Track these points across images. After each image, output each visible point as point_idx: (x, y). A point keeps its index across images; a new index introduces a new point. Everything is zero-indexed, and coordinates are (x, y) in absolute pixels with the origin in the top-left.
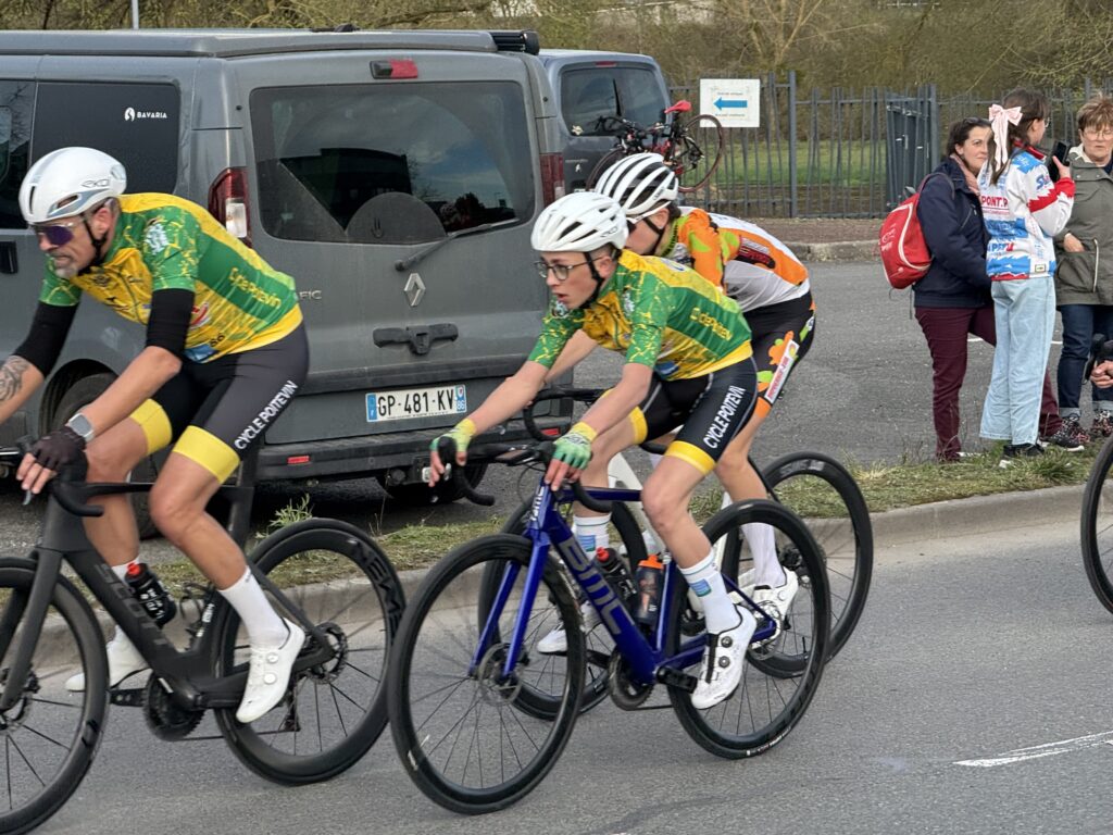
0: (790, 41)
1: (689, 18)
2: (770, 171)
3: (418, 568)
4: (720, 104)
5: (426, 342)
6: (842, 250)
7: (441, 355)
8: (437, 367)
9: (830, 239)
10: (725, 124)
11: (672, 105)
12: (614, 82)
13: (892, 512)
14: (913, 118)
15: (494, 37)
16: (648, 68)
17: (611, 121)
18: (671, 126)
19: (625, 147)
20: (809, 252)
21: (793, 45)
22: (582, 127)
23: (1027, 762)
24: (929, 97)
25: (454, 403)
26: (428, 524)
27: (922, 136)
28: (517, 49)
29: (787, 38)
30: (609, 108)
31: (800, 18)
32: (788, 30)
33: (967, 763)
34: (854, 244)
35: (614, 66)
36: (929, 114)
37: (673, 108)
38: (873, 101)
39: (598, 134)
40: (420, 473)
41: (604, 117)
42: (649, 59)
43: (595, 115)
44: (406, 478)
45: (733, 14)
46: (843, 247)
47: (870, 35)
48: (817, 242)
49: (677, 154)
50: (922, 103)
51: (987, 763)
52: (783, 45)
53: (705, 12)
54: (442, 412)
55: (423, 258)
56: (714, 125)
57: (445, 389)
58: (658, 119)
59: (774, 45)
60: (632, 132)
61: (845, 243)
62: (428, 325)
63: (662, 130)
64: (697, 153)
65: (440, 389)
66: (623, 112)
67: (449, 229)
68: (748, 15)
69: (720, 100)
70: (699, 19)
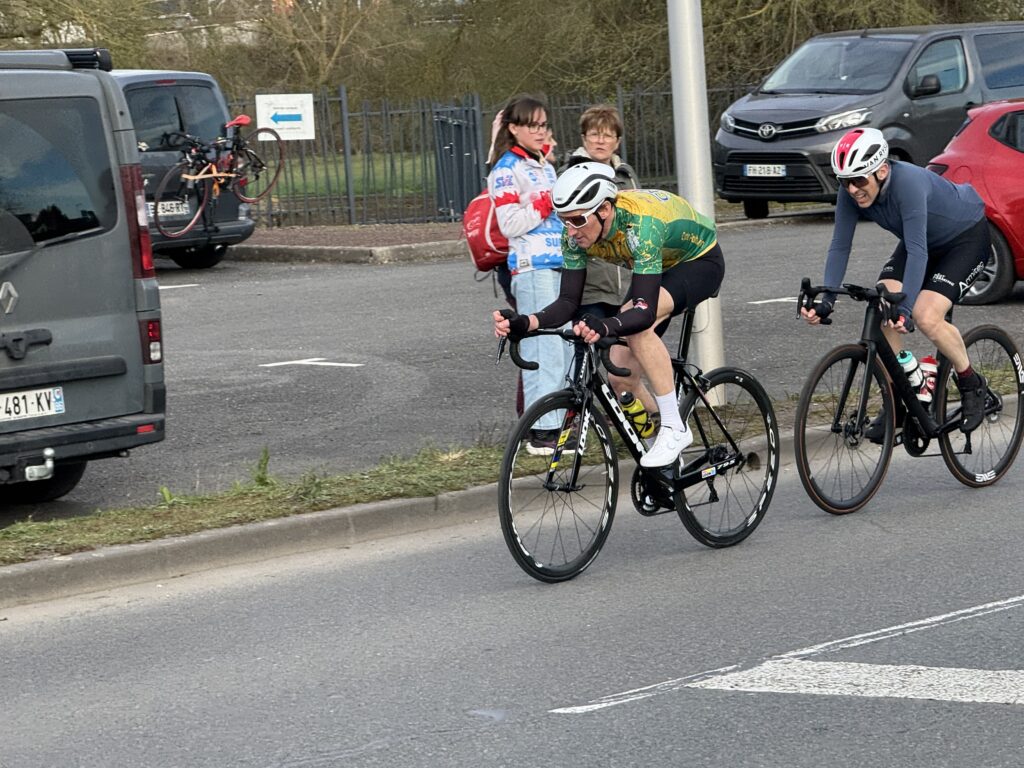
0: (333, 59)
1: (235, 40)
2: (328, 183)
3: (30, 560)
4: (276, 118)
5: (22, 346)
6: (402, 253)
7: (37, 359)
8: (35, 371)
9: (390, 242)
10: (284, 137)
11: (232, 120)
12: (176, 99)
13: (472, 489)
14: (459, 126)
15: (68, 55)
16: (208, 85)
17: (175, 136)
18: (233, 140)
19: (190, 160)
20: (371, 255)
21: (337, 63)
22: (147, 143)
23: (616, 707)
24: (473, 105)
25: (52, 404)
26: (35, 520)
27: (469, 143)
28: (91, 66)
29: (329, 56)
30: (171, 123)
31: (341, 37)
32: (331, 49)
33: (561, 711)
34: (413, 246)
35: (175, 83)
36: (474, 121)
37: (234, 122)
38: (421, 111)
39: (163, 149)
40: (24, 473)
41: (168, 133)
42: (207, 76)
43: (159, 131)
44: (11, 478)
45: (277, 34)
46: (403, 249)
47: (410, 52)
48: (377, 245)
49: (240, 166)
50: (467, 111)
51: (579, 710)
52: (326, 64)
53: (250, 33)
54: (40, 414)
55: (14, 267)
56: (274, 138)
57: (43, 391)
58: (220, 133)
59: (318, 63)
60: (194, 146)
61: (405, 246)
62: (23, 330)
63: (224, 144)
64: (259, 164)
65: (38, 392)
66: (186, 128)
67: (37, 238)
68: (292, 36)
69: (276, 114)
70: (244, 41)
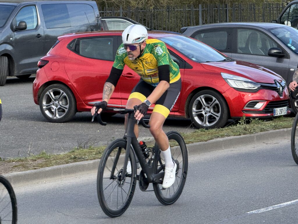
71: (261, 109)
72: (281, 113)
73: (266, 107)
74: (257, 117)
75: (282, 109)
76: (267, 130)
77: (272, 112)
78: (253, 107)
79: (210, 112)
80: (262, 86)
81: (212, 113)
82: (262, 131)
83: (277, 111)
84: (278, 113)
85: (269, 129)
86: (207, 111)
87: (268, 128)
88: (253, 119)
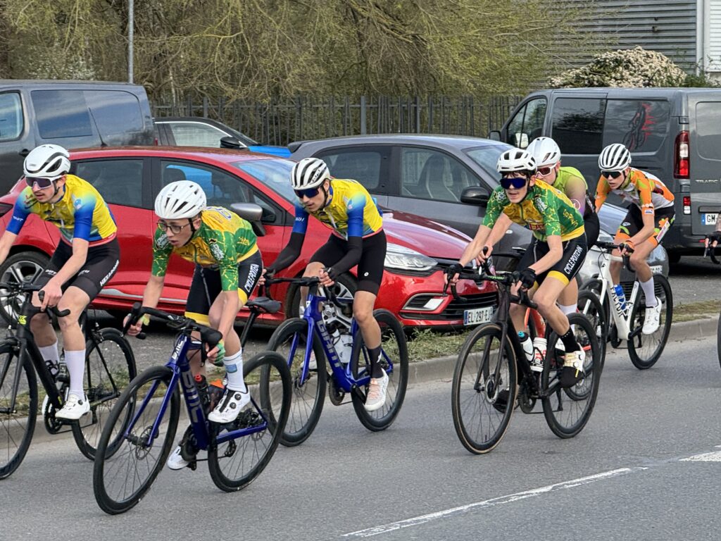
71: (438, 311)
72: (478, 319)
73: (448, 307)
74: (427, 327)
75: (483, 312)
76: (442, 355)
77: (461, 317)
78: (421, 306)
79: (334, 314)
80: (439, 264)
81: (338, 317)
82: (433, 357)
83: (470, 315)
84: (474, 319)
85: (447, 353)
86: (329, 313)
87: (446, 351)
88: (420, 331)
